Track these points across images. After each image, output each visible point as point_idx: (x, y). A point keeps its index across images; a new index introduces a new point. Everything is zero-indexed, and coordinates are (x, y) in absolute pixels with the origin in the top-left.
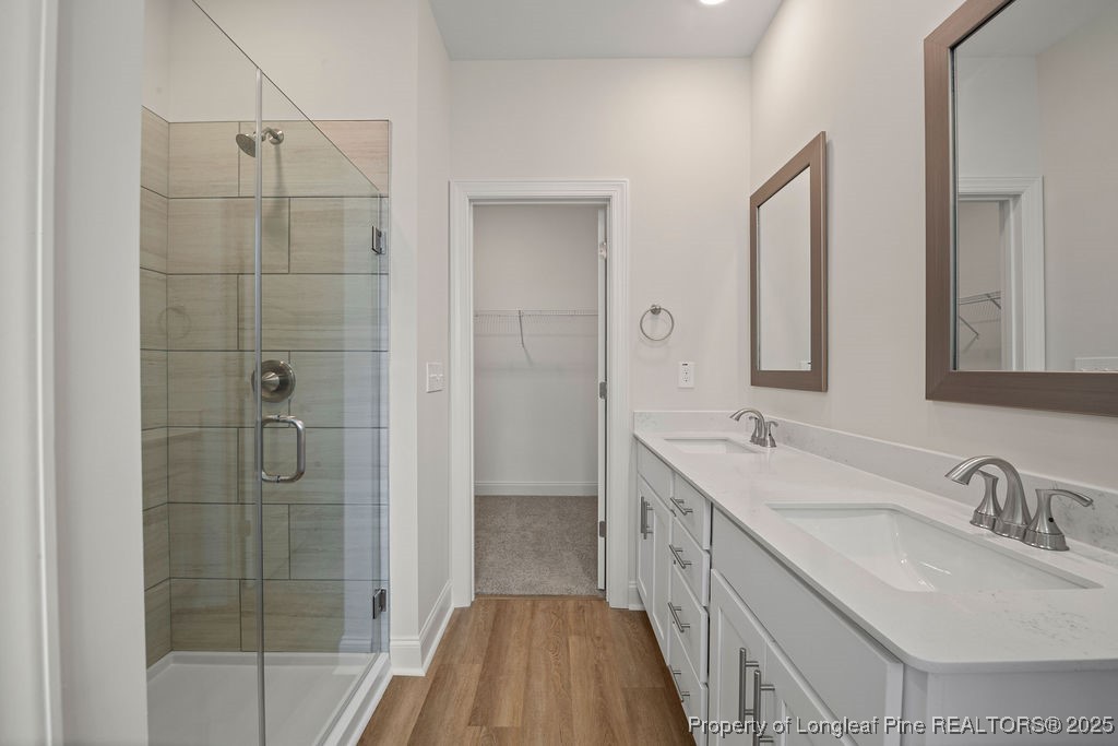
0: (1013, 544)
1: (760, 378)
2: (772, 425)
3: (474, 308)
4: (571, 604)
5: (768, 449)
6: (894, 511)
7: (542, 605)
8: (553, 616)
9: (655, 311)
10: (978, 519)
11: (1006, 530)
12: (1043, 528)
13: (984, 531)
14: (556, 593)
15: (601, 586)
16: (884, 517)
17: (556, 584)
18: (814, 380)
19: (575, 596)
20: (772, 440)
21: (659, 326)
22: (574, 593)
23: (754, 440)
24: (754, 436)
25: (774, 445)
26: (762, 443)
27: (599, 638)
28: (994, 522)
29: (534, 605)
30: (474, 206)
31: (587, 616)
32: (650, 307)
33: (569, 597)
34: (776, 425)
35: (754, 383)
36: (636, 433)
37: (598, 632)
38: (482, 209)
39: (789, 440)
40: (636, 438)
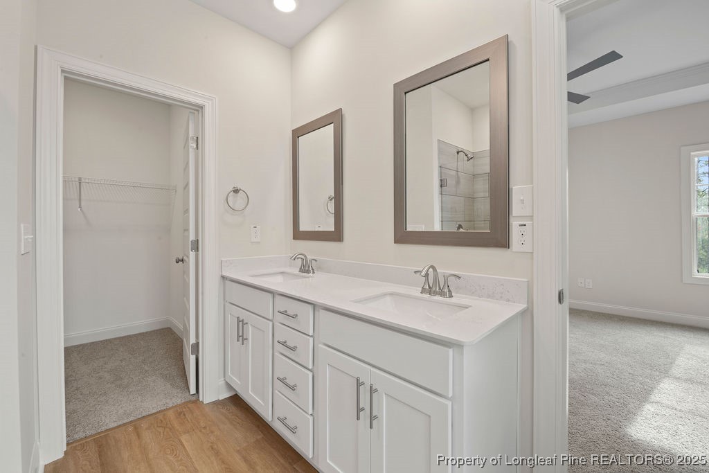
0: (438, 298)
1: (298, 235)
2: (313, 262)
3: (64, 173)
4: (171, 414)
5: (311, 275)
6: (391, 294)
7: (144, 425)
8: (160, 429)
9: (236, 191)
10: (423, 291)
11: (435, 293)
12: (446, 290)
13: (426, 296)
14: (154, 411)
15: (193, 391)
16: (388, 298)
17: (151, 405)
18: (336, 235)
19: (173, 407)
20: (313, 269)
21: (239, 202)
22: (170, 405)
23: (301, 271)
24: (301, 268)
25: (314, 273)
26: (308, 272)
27: (205, 428)
28: (429, 290)
29: (136, 429)
30: (66, 78)
31: (189, 416)
32: (231, 189)
33: (167, 410)
34: (316, 261)
35: (295, 238)
36: (224, 274)
37: (202, 424)
38: (72, 82)
39: (320, 269)
40: (223, 277)
